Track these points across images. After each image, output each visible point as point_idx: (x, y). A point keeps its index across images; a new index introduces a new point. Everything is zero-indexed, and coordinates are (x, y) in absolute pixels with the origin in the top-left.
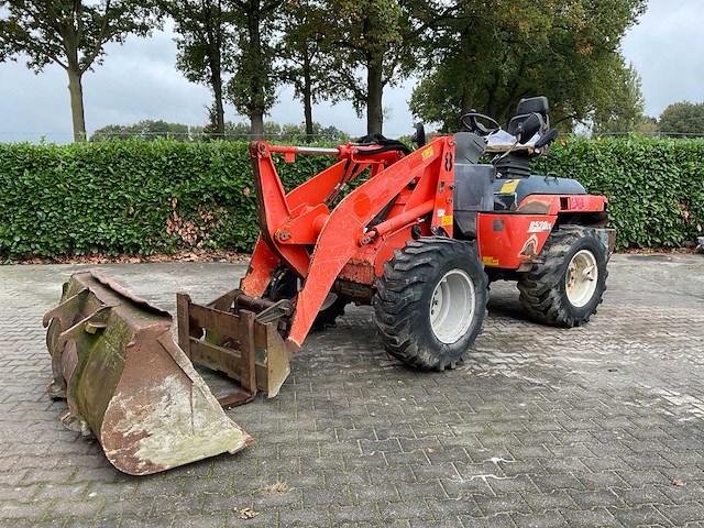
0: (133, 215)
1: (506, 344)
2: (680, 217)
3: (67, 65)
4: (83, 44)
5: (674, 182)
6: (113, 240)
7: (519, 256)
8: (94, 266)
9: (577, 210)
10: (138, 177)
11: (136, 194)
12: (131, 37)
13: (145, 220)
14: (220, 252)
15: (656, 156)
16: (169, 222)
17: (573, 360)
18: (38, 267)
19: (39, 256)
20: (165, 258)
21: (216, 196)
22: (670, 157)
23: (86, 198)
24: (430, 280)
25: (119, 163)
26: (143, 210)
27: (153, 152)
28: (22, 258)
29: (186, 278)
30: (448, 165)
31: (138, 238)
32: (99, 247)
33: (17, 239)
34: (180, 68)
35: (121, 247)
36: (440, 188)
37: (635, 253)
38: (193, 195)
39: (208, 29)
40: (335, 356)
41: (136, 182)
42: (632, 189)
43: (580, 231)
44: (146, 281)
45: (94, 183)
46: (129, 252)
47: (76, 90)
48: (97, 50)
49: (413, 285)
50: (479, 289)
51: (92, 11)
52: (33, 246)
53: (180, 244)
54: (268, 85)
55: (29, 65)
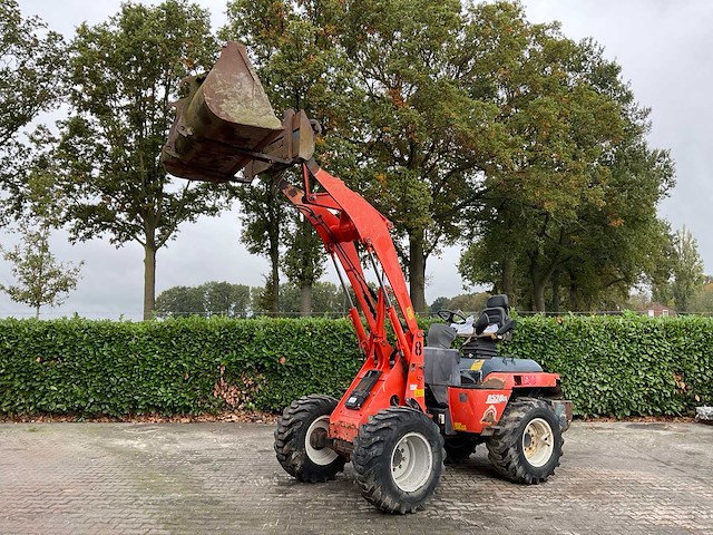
0: (187, 380)
1: (468, 496)
2: (676, 387)
3: (145, 242)
4: (161, 223)
5: (666, 355)
6: (169, 402)
7: (481, 422)
8: (151, 425)
9: (530, 385)
10: (195, 349)
11: (192, 363)
12: (202, 218)
13: (197, 385)
14: (257, 413)
15: (647, 332)
16: (216, 386)
17: (514, 509)
18: (106, 425)
19: (107, 415)
20: (211, 418)
21: (257, 365)
22: (659, 333)
23: (151, 366)
24: (390, 439)
25: (181, 337)
26: (196, 376)
27: (209, 328)
28: (93, 417)
29: (226, 437)
30: (418, 352)
31: (190, 401)
32: (158, 409)
33: (92, 401)
34: (243, 241)
35: (175, 409)
36: (411, 369)
37: (637, 421)
38: (237, 363)
39: (269, 210)
40: (326, 501)
41: (193, 353)
42: (627, 361)
43: (535, 403)
44: (193, 439)
45: (159, 353)
46: (181, 413)
47: (151, 264)
48: (172, 227)
49: (376, 443)
50: (435, 449)
51: (171, 197)
52: (103, 407)
53: (224, 406)
54: (317, 259)
55: (112, 241)
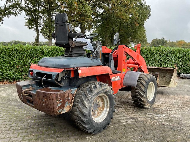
0: (18, 68)
5: (173, 59)
6: (12, 76)
8: (5, 85)
10: (20, 57)
11: (20, 62)
12: (12, 16)
13: (22, 70)
15: (169, 52)
22: (172, 52)
23: (3, 63)
25: (14, 52)
26: (21, 67)
27: (25, 49)
31: (20, 76)
32: (7, 79)
34: (26, 26)
35: (14, 79)
39: (35, 15)
41: (20, 58)
42: (163, 61)
45: (6, 58)
46: (17, 80)
48: (1, 19)
